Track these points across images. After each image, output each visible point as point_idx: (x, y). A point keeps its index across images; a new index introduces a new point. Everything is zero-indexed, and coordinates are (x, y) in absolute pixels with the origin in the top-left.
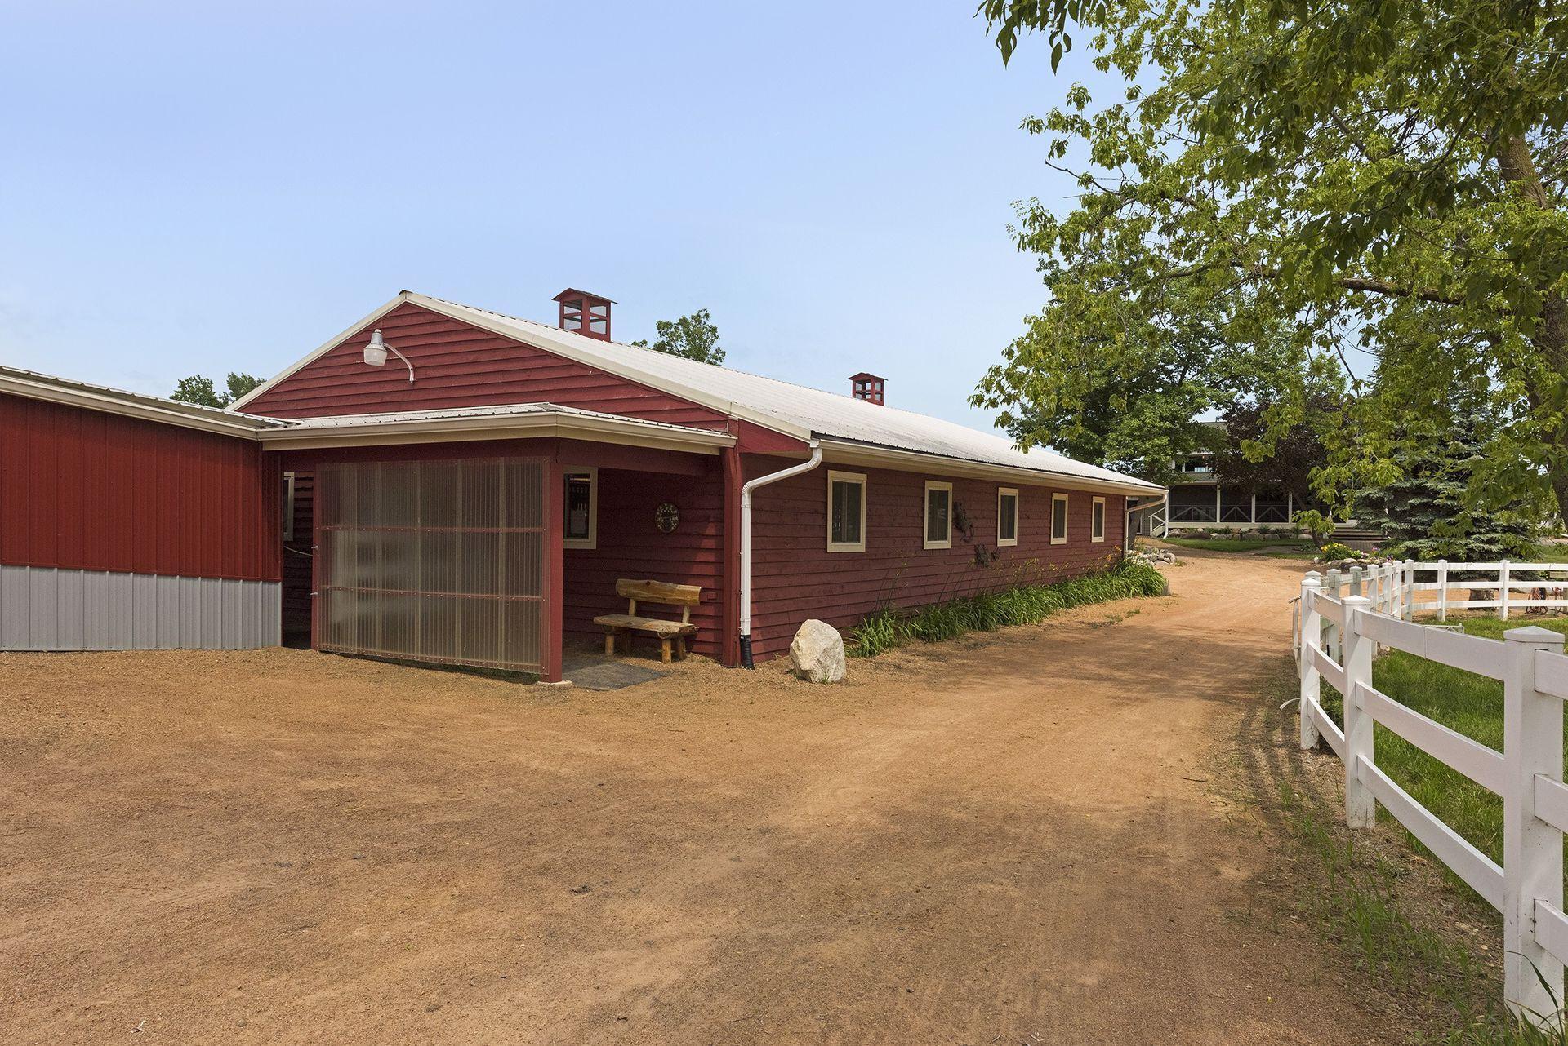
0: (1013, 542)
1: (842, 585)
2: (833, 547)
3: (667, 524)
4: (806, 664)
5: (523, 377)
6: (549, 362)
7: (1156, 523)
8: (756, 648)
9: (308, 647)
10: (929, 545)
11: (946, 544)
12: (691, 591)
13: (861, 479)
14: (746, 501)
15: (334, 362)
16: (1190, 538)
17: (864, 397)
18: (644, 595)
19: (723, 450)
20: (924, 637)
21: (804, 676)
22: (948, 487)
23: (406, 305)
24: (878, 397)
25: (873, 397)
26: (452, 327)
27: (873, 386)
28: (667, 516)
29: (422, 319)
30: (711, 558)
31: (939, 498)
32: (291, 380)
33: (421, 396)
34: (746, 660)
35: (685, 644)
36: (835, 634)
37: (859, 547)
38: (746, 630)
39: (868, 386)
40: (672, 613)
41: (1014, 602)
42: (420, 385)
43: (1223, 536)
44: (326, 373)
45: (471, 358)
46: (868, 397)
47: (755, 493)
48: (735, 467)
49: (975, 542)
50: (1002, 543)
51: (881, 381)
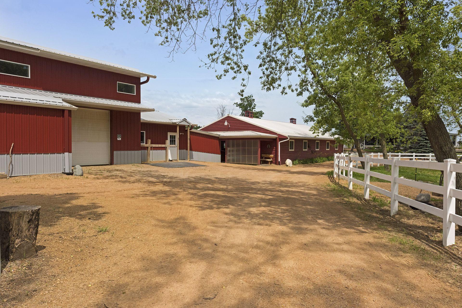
0: (318, 150)
1: (291, 155)
2: (290, 150)
3: (268, 147)
4: (287, 164)
5: (247, 127)
6: (251, 125)
7: (362, 146)
8: (281, 163)
9: (225, 162)
10: (304, 150)
11: (306, 150)
12: (272, 156)
13: (294, 141)
14: (279, 144)
15: (216, 124)
16: (369, 149)
17: (292, 123)
18: (266, 156)
19: (276, 138)
20: (303, 163)
21: (287, 166)
22: (307, 141)
23: (228, 116)
24: (295, 122)
25: (294, 122)
26: (236, 120)
27: (294, 121)
28: (269, 146)
29: (231, 119)
30: (275, 151)
31: (305, 143)
32: (209, 126)
33: (231, 129)
34: (279, 164)
35: (271, 162)
36: (291, 161)
37: (293, 150)
38: (279, 160)
39: (293, 120)
40: (269, 158)
41: (318, 159)
42: (231, 128)
43: (378, 149)
44: (215, 125)
45: (239, 124)
46: (293, 122)
47: (280, 143)
48: (278, 140)
49: (311, 149)
50: (316, 150)
51: (296, 119)
